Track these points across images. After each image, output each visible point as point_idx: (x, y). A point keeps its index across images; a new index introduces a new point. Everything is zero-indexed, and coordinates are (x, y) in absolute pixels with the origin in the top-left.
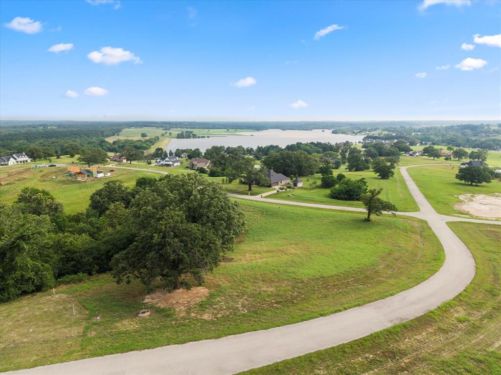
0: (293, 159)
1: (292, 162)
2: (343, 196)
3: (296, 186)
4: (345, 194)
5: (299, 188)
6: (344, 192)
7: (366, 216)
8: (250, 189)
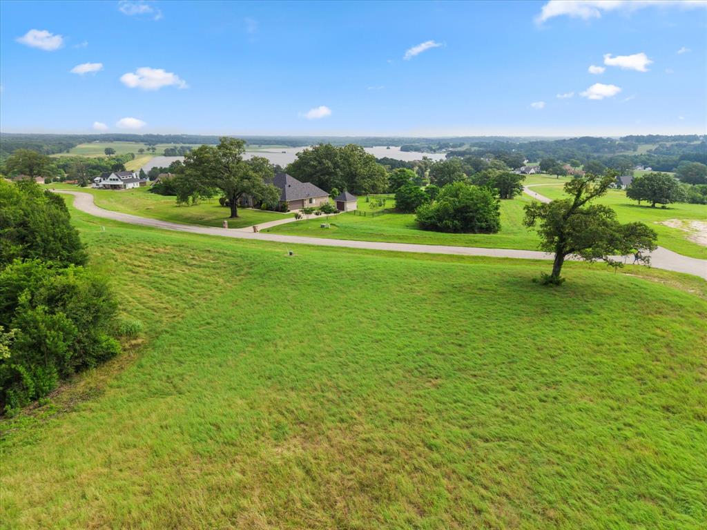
0: (338, 158)
1: (336, 165)
2: (449, 223)
3: (343, 210)
4: (454, 217)
5: (348, 213)
6: (452, 211)
7: (549, 270)
8: (234, 215)
